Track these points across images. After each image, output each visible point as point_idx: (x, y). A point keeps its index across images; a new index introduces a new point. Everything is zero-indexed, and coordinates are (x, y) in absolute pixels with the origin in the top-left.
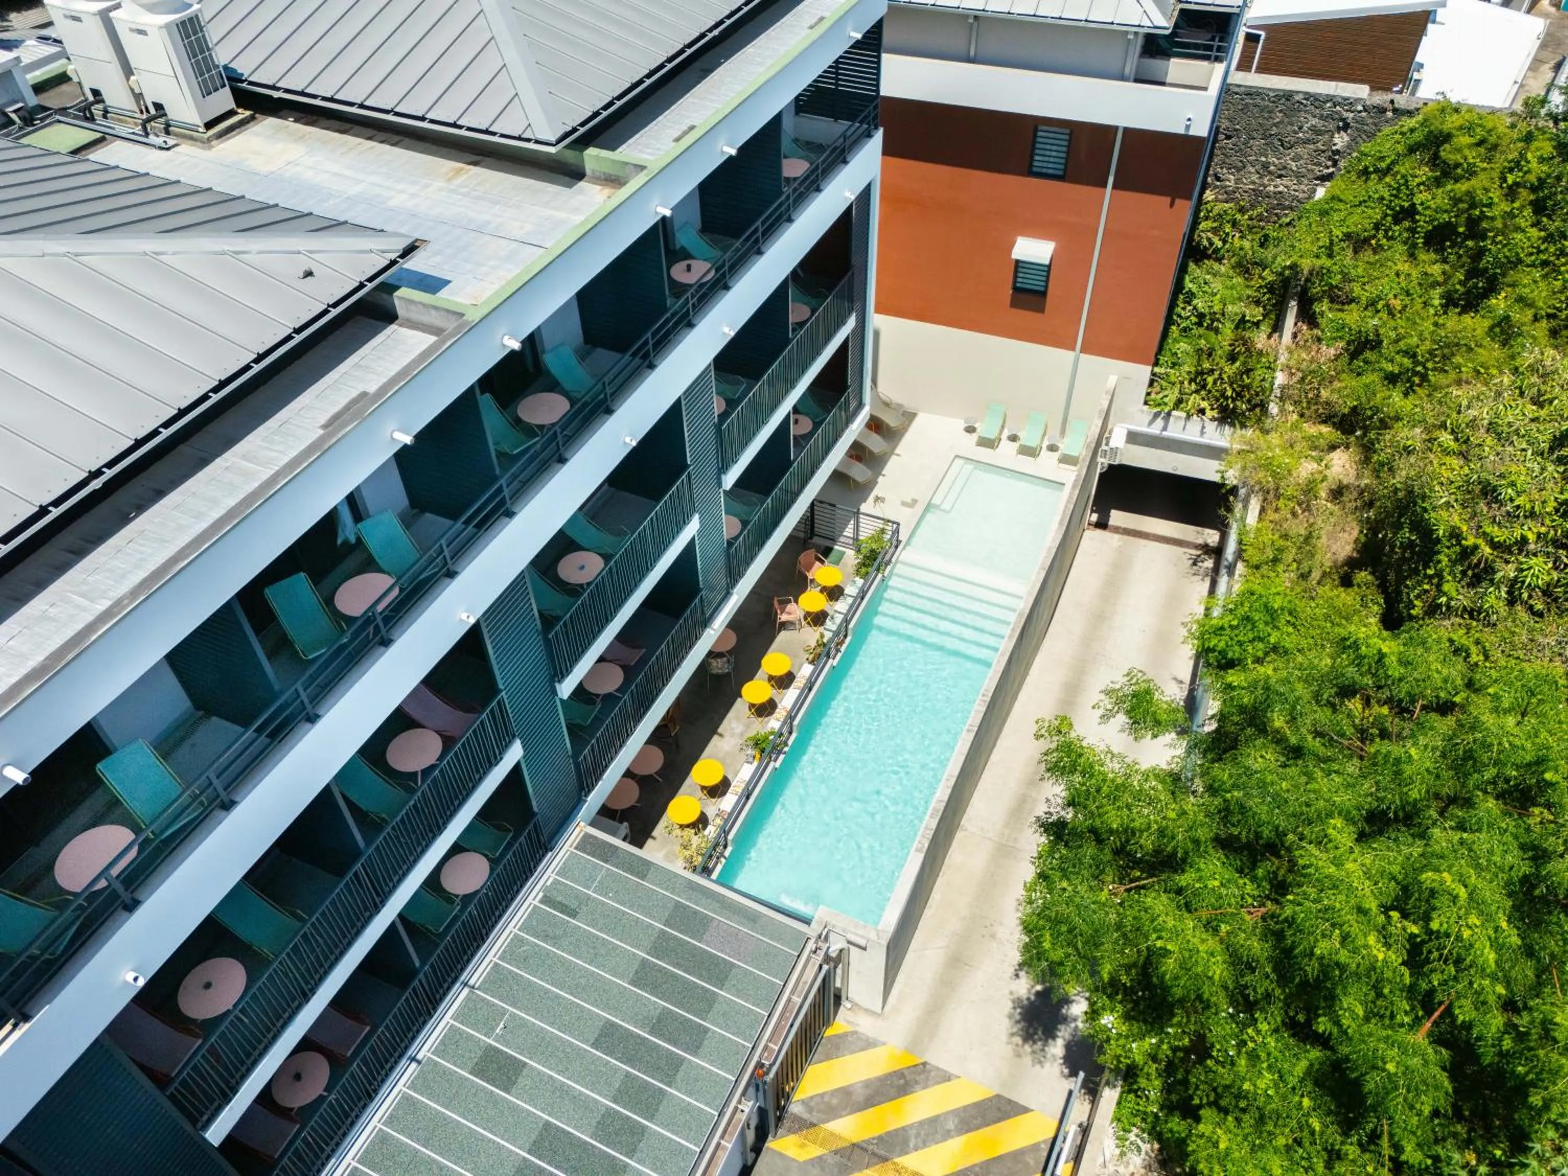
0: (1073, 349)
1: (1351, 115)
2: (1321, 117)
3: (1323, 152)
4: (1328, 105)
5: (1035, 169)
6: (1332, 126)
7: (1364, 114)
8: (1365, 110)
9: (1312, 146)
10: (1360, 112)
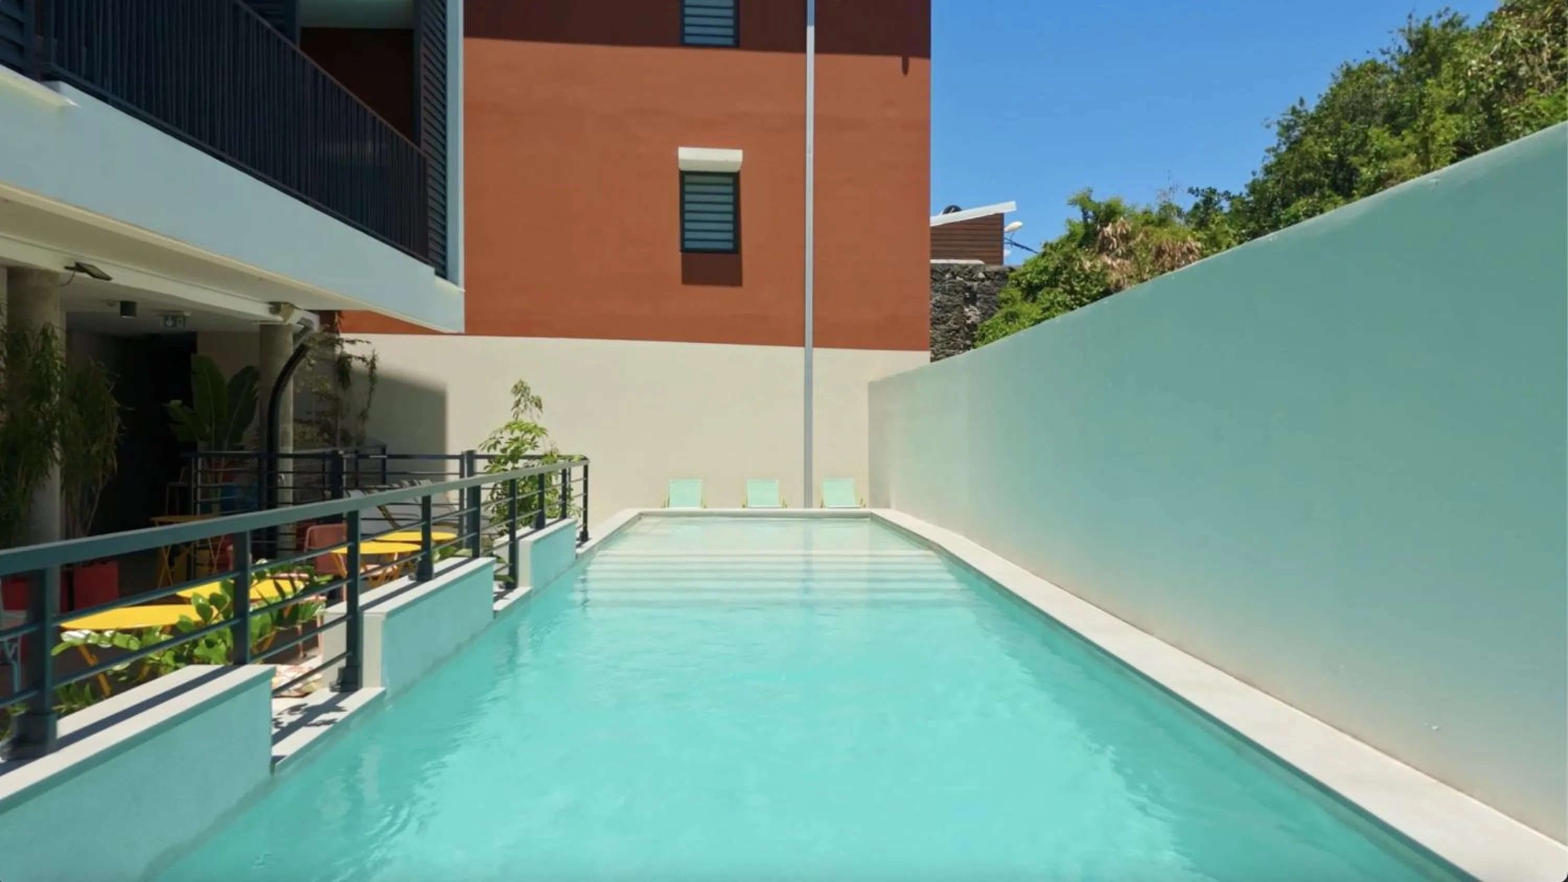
0: (802, 343)
1: (976, 284)
2: (944, 292)
3: (958, 331)
4: (947, 276)
5: (688, 39)
6: (958, 299)
7: (987, 283)
8: (988, 278)
9: (942, 327)
10: (983, 280)
